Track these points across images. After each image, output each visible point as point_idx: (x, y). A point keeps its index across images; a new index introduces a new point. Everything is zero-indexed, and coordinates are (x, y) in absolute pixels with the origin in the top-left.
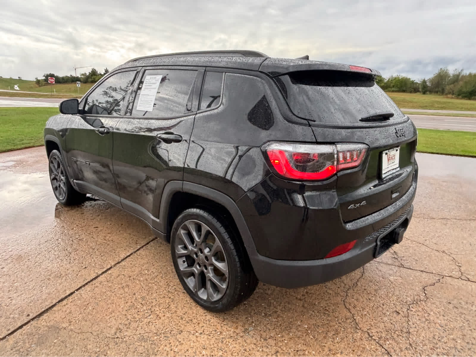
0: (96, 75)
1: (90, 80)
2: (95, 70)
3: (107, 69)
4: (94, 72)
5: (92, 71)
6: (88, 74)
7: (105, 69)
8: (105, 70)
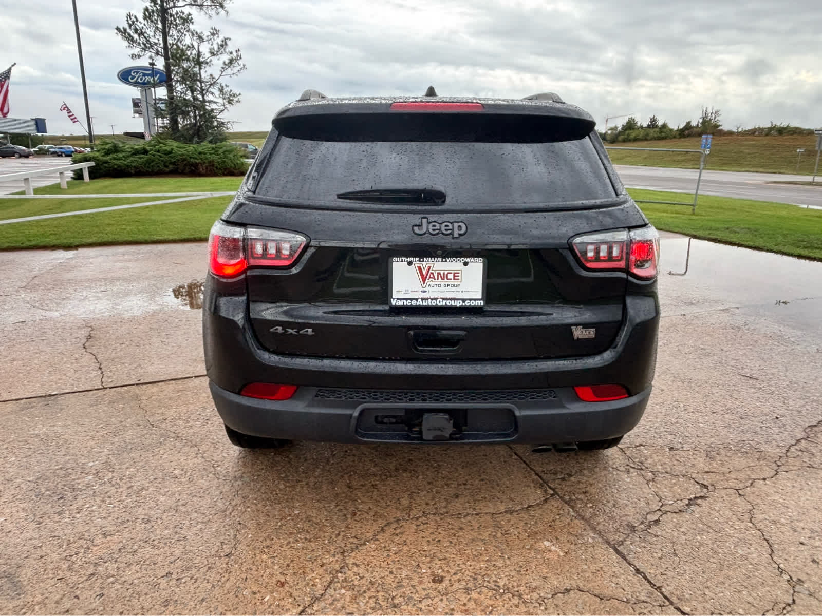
0: (633, 129)
1: (621, 137)
2: (634, 120)
3: (654, 116)
4: (631, 124)
5: (627, 123)
6: (620, 129)
7: (652, 117)
8: (651, 119)
